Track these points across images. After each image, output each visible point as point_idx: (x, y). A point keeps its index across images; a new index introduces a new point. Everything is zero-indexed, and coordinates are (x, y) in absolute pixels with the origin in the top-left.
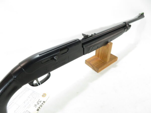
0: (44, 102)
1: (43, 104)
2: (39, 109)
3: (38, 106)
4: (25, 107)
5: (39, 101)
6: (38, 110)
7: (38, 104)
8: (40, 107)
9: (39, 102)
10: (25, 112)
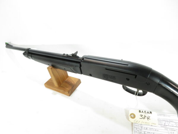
0: (140, 111)
1: (142, 112)
2: (149, 113)
3: (147, 115)
4: (157, 130)
5: (141, 117)
6: (151, 112)
7: (145, 117)
8: (147, 112)
9: (143, 117)
10: (161, 126)
